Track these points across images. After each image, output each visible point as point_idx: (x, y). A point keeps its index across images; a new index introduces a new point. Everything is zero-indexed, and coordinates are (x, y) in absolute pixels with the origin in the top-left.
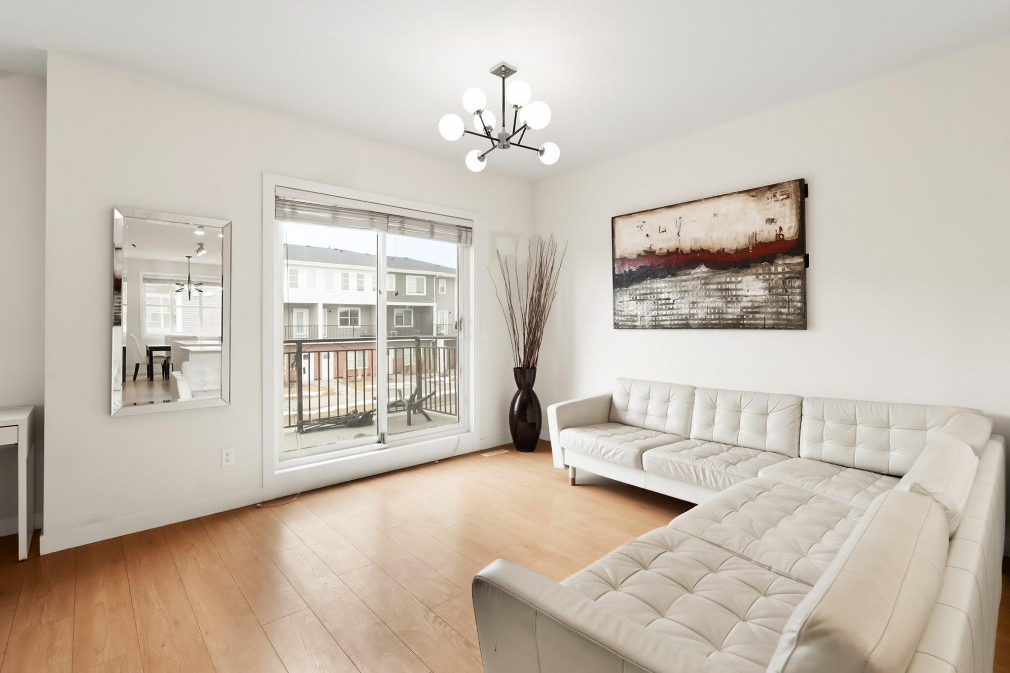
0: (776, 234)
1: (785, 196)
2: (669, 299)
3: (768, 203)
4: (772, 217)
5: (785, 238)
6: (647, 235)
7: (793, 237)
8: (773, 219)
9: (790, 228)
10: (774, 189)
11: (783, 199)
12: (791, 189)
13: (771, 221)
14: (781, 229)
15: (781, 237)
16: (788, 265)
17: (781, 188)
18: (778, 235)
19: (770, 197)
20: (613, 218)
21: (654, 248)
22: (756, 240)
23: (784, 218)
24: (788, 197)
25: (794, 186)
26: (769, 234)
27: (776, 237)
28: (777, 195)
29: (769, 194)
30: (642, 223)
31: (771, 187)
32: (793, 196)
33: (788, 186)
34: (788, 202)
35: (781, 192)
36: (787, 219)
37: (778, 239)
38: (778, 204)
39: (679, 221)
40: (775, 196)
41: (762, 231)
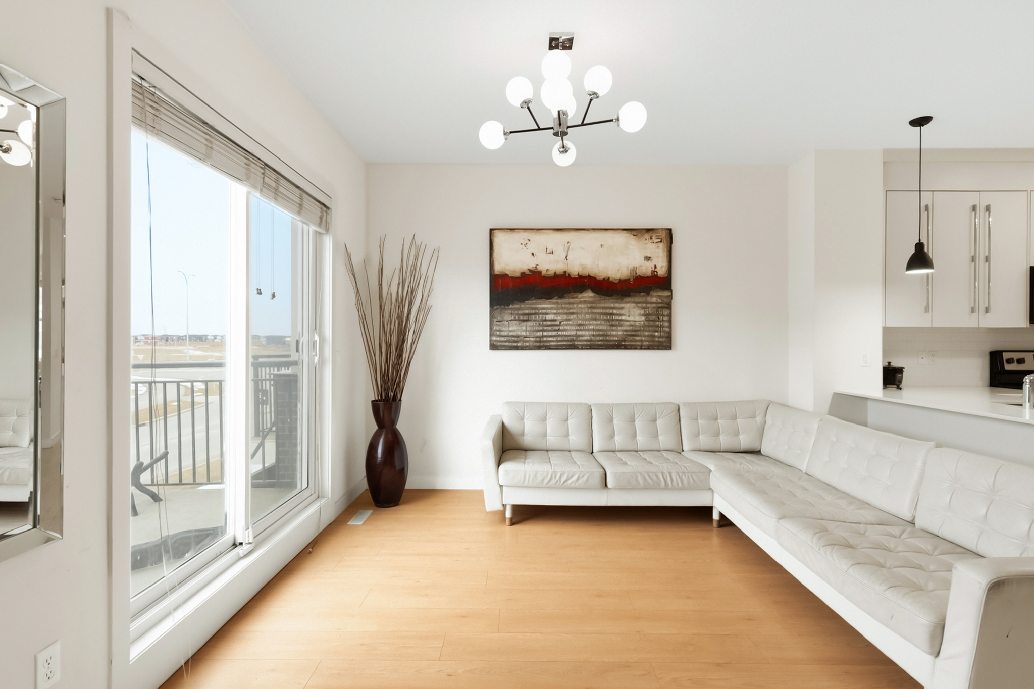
0: (652, 271)
1: (659, 240)
2: (555, 320)
3: (646, 243)
4: (649, 256)
5: (658, 275)
6: (533, 254)
7: (664, 275)
8: (650, 258)
9: (662, 267)
10: (651, 232)
11: (657, 242)
12: (664, 235)
13: (648, 259)
14: (655, 267)
15: (655, 273)
16: (660, 297)
17: (656, 233)
18: (653, 272)
19: (647, 239)
20: (491, 230)
21: (540, 268)
22: (636, 274)
23: (658, 258)
24: (661, 242)
25: (666, 233)
26: (646, 269)
27: (652, 273)
28: (654, 238)
29: (647, 236)
30: (527, 241)
31: (648, 230)
32: (665, 241)
33: (661, 232)
34: (661, 245)
35: (656, 236)
36: (660, 260)
37: (653, 274)
38: (654, 245)
39: (567, 245)
40: (651, 238)
41: (641, 266)
